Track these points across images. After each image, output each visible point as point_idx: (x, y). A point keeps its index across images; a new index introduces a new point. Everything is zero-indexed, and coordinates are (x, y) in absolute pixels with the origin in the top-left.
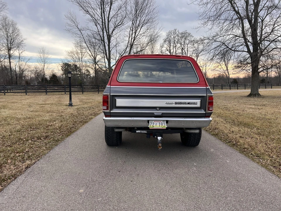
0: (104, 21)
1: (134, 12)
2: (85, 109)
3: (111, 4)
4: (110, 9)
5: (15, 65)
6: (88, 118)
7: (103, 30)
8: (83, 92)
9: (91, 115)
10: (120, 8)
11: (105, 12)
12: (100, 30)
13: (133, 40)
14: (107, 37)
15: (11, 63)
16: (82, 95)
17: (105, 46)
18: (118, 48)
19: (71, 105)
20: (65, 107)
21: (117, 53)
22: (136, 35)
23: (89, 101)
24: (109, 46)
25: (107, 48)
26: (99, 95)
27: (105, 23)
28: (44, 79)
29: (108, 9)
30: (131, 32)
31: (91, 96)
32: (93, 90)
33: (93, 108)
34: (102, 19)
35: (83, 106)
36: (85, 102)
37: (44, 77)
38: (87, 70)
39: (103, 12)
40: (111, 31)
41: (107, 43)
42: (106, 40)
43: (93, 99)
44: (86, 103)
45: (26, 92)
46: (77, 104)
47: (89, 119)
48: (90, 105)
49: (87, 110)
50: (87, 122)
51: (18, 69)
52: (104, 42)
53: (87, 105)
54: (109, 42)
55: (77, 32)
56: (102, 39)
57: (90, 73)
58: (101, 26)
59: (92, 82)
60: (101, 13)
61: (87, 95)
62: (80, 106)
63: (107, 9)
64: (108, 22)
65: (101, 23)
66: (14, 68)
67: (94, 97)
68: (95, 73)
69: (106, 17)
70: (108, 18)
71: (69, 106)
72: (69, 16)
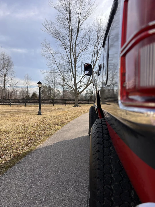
0: (71, 47)
1: (96, 39)
3: (78, 33)
5: (8, 86)
7: (71, 54)
8: (53, 104)
11: (73, 40)
12: (69, 53)
13: (95, 61)
14: (74, 59)
15: (6, 85)
16: (53, 107)
17: (72, 67)
22: (98, 57)
24: (75, 66)
25: (74, 68)
27: (72, 48)
28: (27, 96)
29: (76, 36)
37: (27, 94)
38: (58, 90)
39: (71, 39)
41: (74, 64)
45: (10, 104)
51: (10, 89)
52: (71, 63)
53: (55, 114)
55: (50, 56)
56: (69, 60)
57: (60, 92)
58: (70, 50)
60: (70, 40)
65: (69, 48)
66: (7, 88)
68: (64, 92)
69: (73, 44)
70: (75, 44)
71: (38, 114)
72: (45, 43)
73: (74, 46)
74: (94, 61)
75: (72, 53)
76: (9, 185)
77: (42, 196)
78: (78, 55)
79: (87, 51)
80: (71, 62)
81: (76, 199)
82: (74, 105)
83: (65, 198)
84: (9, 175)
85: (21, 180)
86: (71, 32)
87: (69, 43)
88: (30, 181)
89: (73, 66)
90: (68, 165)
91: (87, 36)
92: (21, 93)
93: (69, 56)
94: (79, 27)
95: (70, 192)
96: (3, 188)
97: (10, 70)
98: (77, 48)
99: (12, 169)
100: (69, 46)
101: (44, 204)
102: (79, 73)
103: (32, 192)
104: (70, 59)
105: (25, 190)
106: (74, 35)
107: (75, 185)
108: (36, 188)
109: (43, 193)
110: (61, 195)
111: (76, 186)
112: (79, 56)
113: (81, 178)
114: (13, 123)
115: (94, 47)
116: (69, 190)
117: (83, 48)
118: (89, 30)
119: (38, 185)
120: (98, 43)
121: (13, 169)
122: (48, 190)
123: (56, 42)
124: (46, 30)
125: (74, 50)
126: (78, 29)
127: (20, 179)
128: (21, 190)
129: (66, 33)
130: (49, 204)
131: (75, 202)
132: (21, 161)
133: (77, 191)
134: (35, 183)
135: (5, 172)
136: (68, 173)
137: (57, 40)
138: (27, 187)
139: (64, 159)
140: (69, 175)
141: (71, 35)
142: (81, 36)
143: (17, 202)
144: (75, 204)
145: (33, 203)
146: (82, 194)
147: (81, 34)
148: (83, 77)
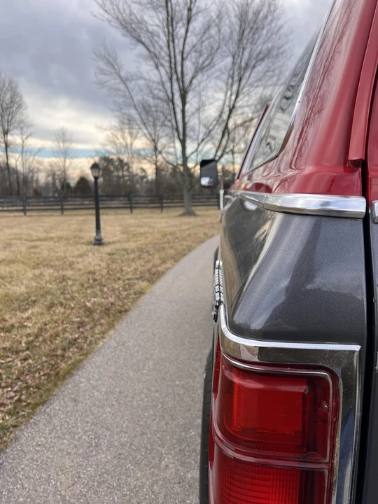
0: (173, 60)
1: (236, 37)
2: (128, 254)
3: (189, 21)
4: (187, 31)
5: (15, 161)
6: (132, 291)
7: (171, 79)
8: (131, 208)
9: (141, 278)
10: (207, 28)
11: (176, 41)
12: (165, 78)
13: (233, 97)
15: (9, 158)
16: (130, 216)
17: (175, 113)
18: (204, 115)
19: (99, 242)
20: (85, 247)
21: (201, 126)
22: (241, 87)
23: (142, 230)
24: (183, 111)
25: (179, 117)
26: (163, 215)
27: (175, 64)
28: (65, 185)
29: (183, 31)
30: (230, 81)
31: (146, 218)
32: (152, 205)
33: (147, 252)
34: (170, 56)
35: (126, 246)
36: (133, 233)
38: (141, 168)
39: (171, 37)
40: (187, 79)
41: (180, 105)
42: (178, 101)
43: (150, 227)
44: (134, 235)
45: (24, 211)
46: (115, 239)
47: (135, 294)
48: (142, 241)
49: (133, 260)
50: (126, 311)
51: (20, 168)
52: (173, 104)
53: (136, 241)
54: (184, 103)
55: (118, 86)
56: (168, 96)
57: (146, 173)
58: (168, 69)
59: (150, 190)
60: (168, 42)
61: (139, 216)
62: (118, 246)
63: (180, 31)
64: (183, 59)
65: (167, 64)
67: (153, 220)
68: (156, 173)
69: (177, 51)
70: (182, 53)
71: (95, 244)
72: (103, 52)
73: (179, 58)
74: (231, 95)
75: (175, 77)
76: (43, 451)
77: (112, 477)
78: (191, 82)
79: (213, 70)
80: (172, 101)
81: (180, 483)
82: (181, 211)
83: (157, 482)
84: (41, 425)
85: (67, 437)
86: (172, 19)
87: (166, 49)
88: (85, 439)
89: (179, 110)
90: (165, 397)
91: (213, 31)
92: (48, 176)
93: (168, 85)
94: (192, 5)
95: (167, 466)
96: (32, 459)
97: (18, 117)
98: (188, 64)
99: (45, 411)
100: (167, 58)
101: (116, 494)
102: (193, 130)
103: (92, 467)
104: (169, 92)
105: (77, 463)
106: (178, 29)
107: (178, 449)
108: (99, 458)
109: (114, 471)
110: (150, 473)
111: (180, 450)
112: (193, 86)
113: (191, 431)
114: (37, 272)
115: (230, 59)
116: (166, 460)
117: (203, 63)
118: (217, 13)
119: (102, 450)
120: (241, 50)
121: (48, 410)
122: (123, 461)
123: (133, 47)
124: (106, 15)
125: (179, 69)
126: (190, 10)
127: (64, 434)
128: (68, 463)
129: (157, 22)
130: (125, 495)
131: (177, 489)
132: (63, 389)
133: (183, 464)
134: (96, 446)
135: (31, 418)
136: (164, 419)
137: (134, 41)
138: (79, 455)
139: (156, 381)
140: (167, 424)
141: (170, 28)
142: (197, 29)
143: (63, 493)
144: (178, 494)
145: (94, 493)
146: (191, 469)
147: (197, 24)
148: (203, 140)
